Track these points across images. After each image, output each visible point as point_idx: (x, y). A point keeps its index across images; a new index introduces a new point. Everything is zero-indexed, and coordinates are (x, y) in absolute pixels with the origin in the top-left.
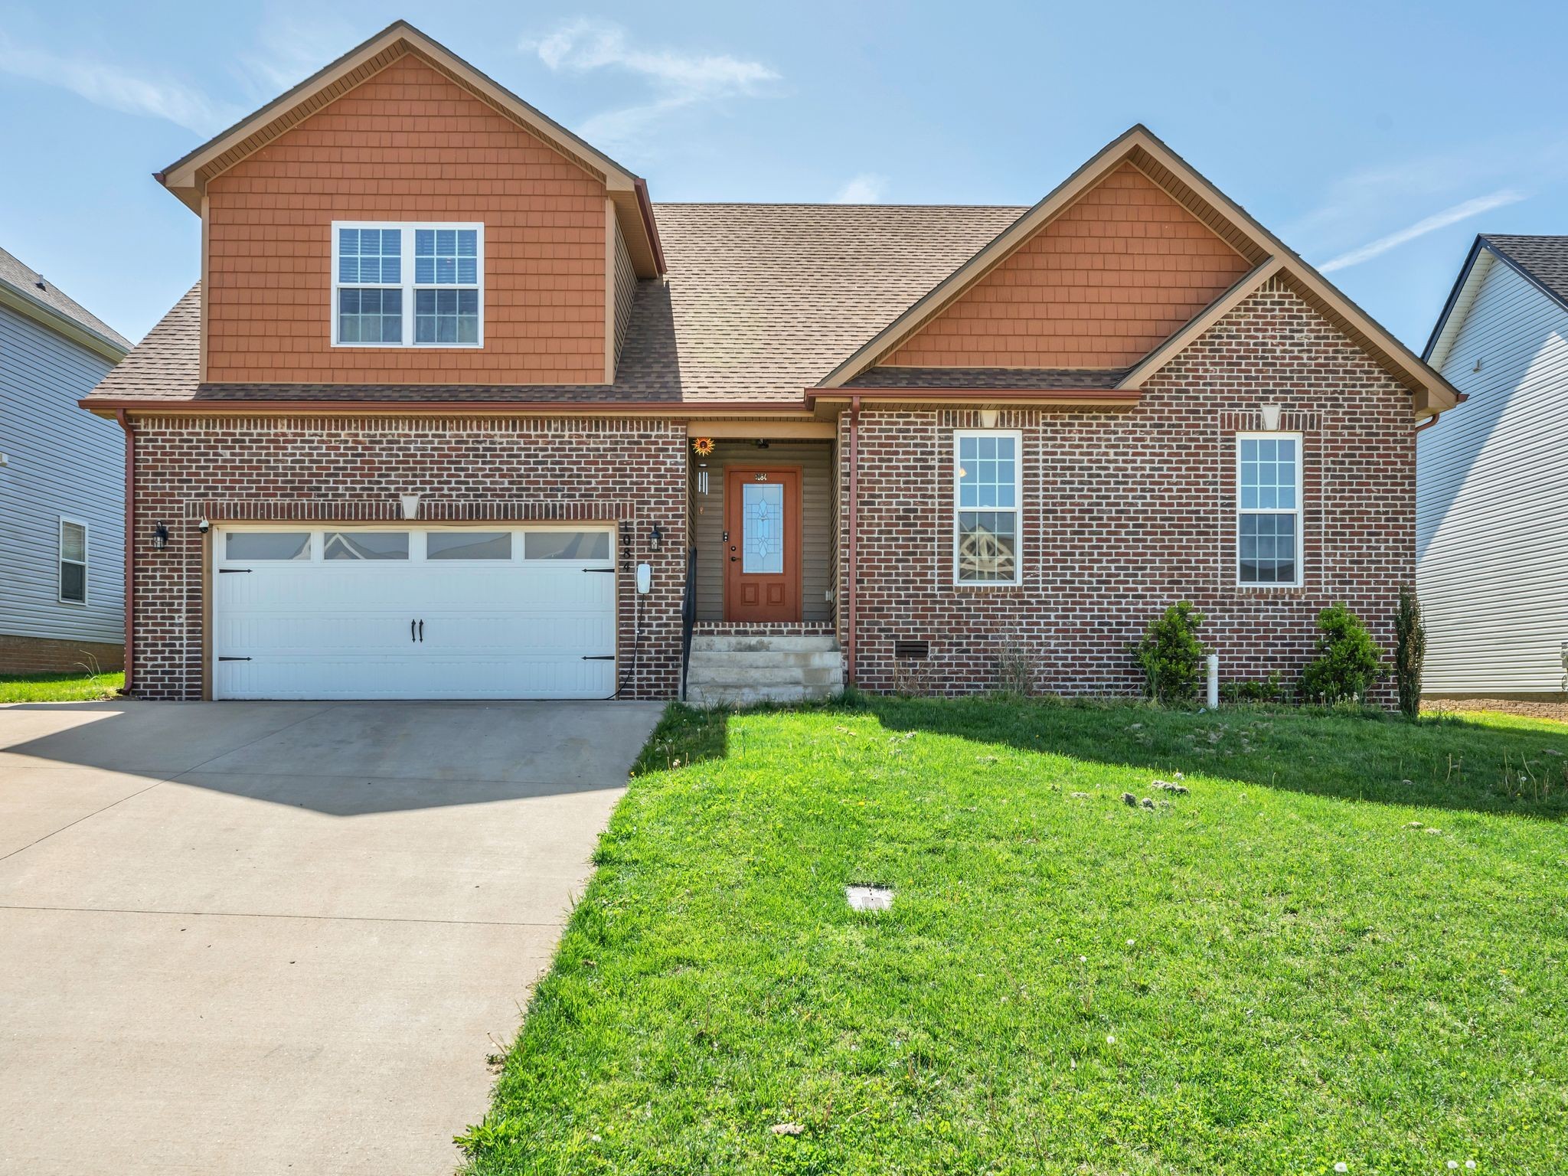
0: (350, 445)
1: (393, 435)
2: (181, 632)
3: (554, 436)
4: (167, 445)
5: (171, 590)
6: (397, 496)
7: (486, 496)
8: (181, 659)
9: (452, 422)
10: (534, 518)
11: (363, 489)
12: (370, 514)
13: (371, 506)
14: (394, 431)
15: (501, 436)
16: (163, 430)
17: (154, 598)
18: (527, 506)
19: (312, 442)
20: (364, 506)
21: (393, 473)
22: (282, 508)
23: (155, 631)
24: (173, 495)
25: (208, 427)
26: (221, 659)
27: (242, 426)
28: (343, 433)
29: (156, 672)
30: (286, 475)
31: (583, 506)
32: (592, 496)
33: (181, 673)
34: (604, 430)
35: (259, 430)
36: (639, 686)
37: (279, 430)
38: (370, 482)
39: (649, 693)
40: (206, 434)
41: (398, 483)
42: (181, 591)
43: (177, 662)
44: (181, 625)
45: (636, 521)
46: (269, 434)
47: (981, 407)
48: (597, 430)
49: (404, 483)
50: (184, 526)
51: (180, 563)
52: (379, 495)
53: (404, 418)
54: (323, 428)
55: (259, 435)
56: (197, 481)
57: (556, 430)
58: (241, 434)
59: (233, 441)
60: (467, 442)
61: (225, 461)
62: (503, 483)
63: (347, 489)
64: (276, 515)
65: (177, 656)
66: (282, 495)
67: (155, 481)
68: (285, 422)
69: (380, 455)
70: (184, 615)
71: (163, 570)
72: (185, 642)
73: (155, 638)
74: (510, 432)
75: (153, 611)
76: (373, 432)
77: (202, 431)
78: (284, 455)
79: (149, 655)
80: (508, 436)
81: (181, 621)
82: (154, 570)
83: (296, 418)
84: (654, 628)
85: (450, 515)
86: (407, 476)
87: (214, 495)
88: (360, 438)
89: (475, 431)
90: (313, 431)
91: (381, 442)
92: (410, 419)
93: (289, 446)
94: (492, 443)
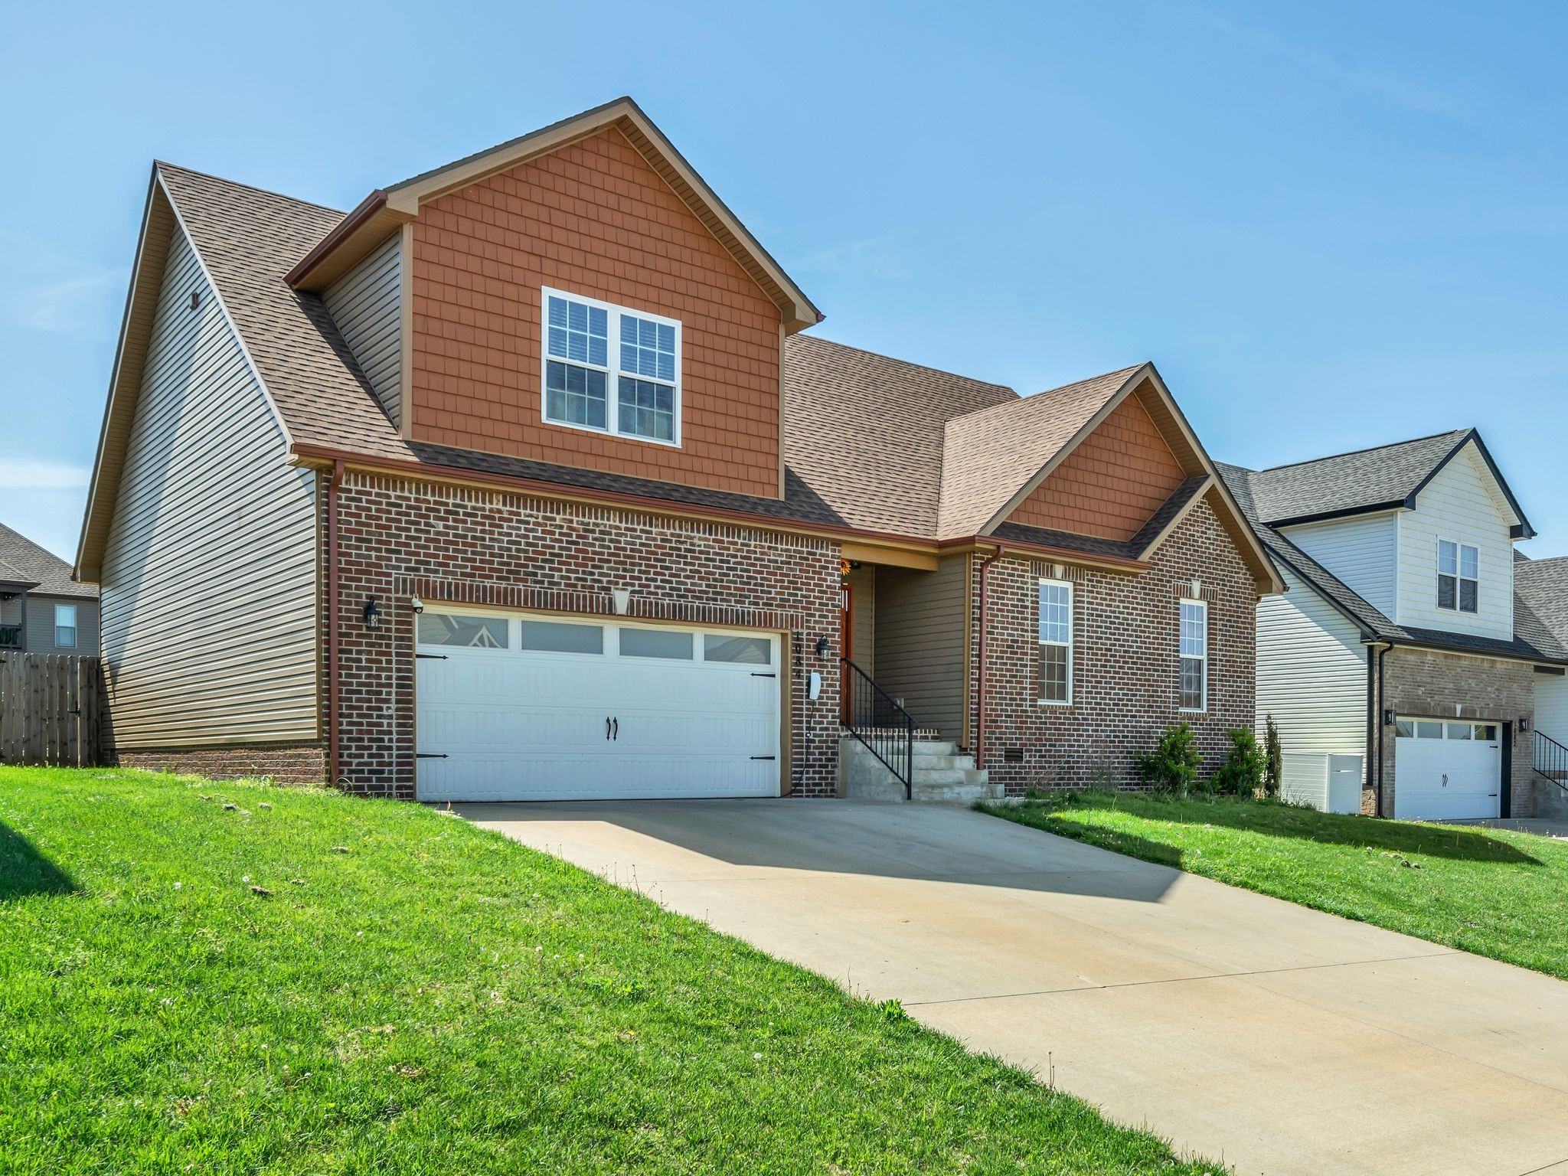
0: (565, 531)
1: (605, 526)
2: (390, 725)
3: (743, 545)
4: (373, 507)
5: (379, 677)
6: (609, 589)
7: (687, 597)
8: (390, 756)
9: (657, 519)
10: (727, 622)
11: (577, 579)
12: (585, 606)
13: (585, 597)
14: (606, 522)
15: (700, 539)
16: (368, 489)
17: (359, 684)
18: (721, 610)
19: (528, 523)
20: (578, 597)
21: (605, 565)
22: (498, 593)
23: (361, 724)
24: (380, 566)
25: (418, 492)
27: (455, 496)
28: (558, 517)
29: (362, 771)
30: (502, 556)
31: (765, 613)
32: (771, 605)
33: (391, 772)
34: (782, 544)
35: (473, 503)
36: (808, 785)
37: (494, 506)
38: (584, 572)
39: (814, 791)
40: (417, 500)
41: (610, 576)
42: (389, 678)
43: (386, 759)
44: (390, 717)
45: (805, 632)
46: (484, 509)
47: (1053, 562)
49: (616, 576)
50: (393, 603)
51: (388, 646)
52: (592, 587)
53: (615, 509)
54: (538, 510)
55: (474, 508)
56: (407, 553)
57: (744, 539)
58: (455, 505)
59: (447, 512)
60: (670, 541)
61: (438, 533)
62: (701, 585)
63: (562, 577)
64: (492, 600)
65: (386, 753)
66: (498, 578)
67: (359, 548)
68: (501, 497)
69: (593, 545)
70: (393, 706)
71: (369, 653)
72: (395, 737)
73: (360, 732)
74: (707, 536)
75: (358, 700)
76: (586, 520)
77: (413, 496)
78: (500, 534)
79: (353, 751)
80: (706, 539)
81: (390, 712)
82: (359, 652)
83: (512, 495)
84: (818, 732)
85: (657, 613)
86: (618, 569)
87: (426, 570)
88: (575, 525)
89: (678, 532)
90: (528, 511)
91: (593, 531)
92: (621, 511)
93: (505, 524)
94: (692, 544)
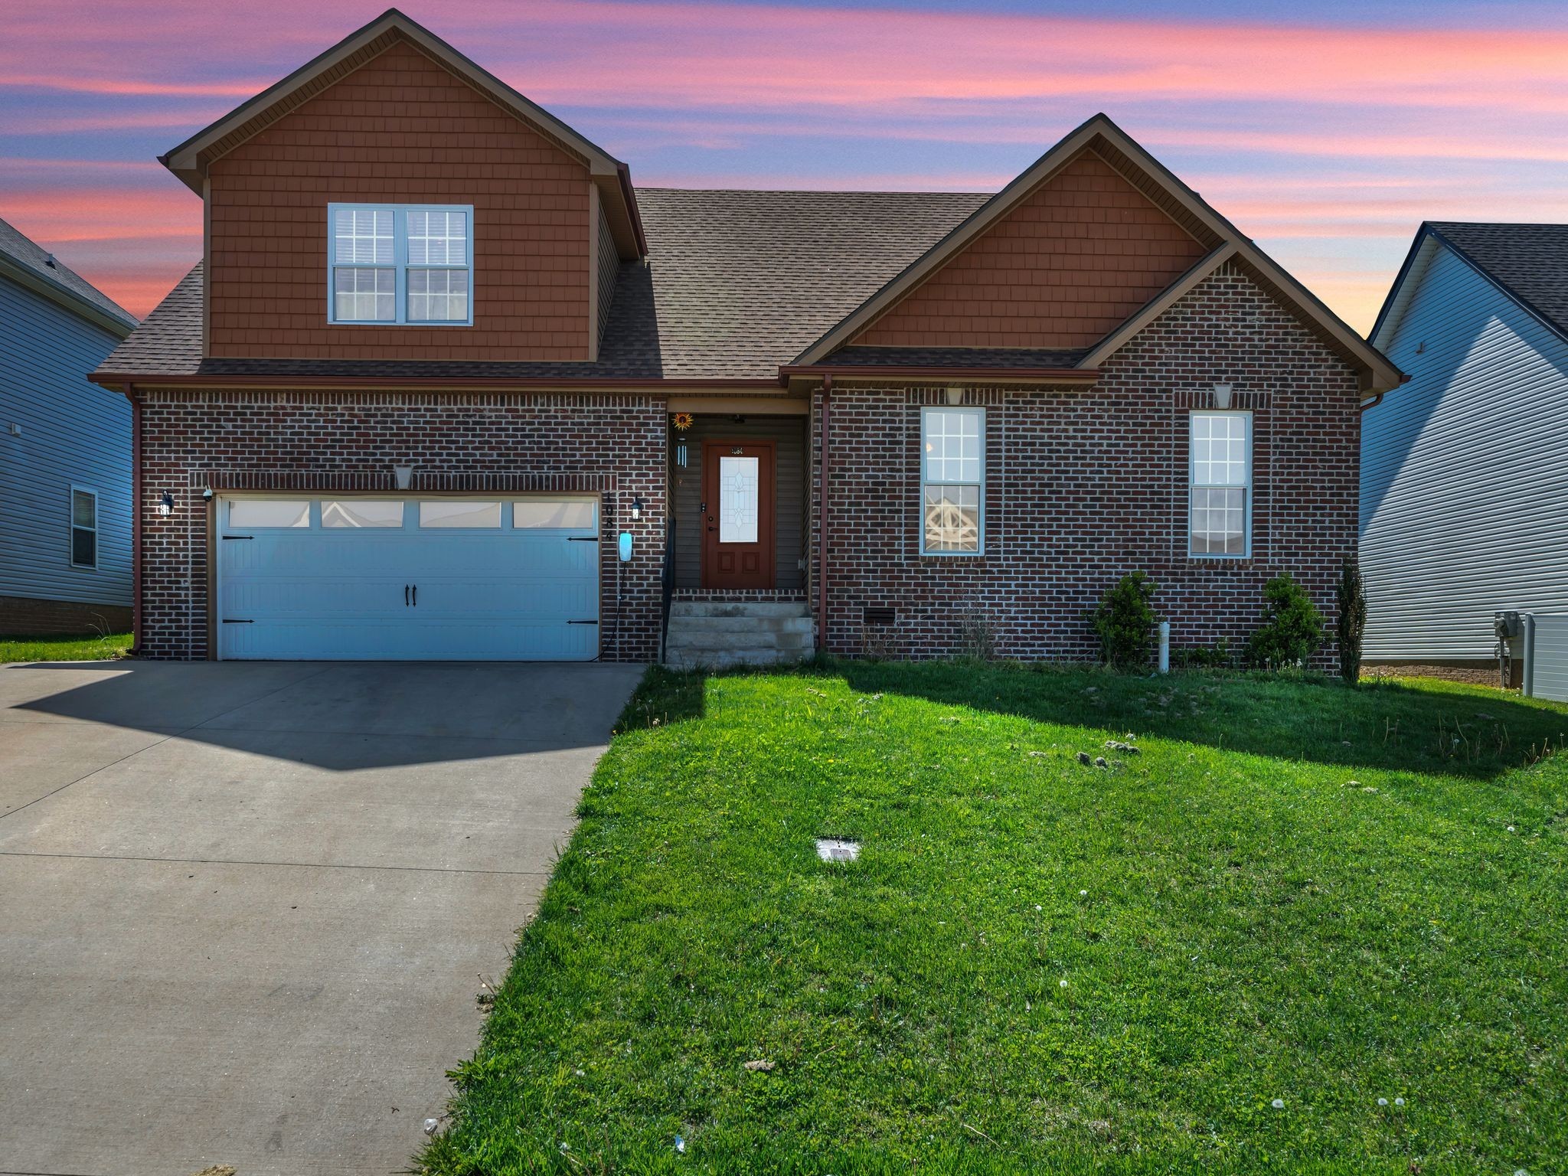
0: (346, 418)
1: (387, 409)
2: (186, 595)
3: (540, 411)
4: (173, 417)
5: (177, 556)
6: (391, 467)
7: (476, 467)
8: (187, 621)
9: (443, 397)
10: (521, 489)
11: (358, 460)
12: (366, 485)
13: (366, 477)
14: (388, 405)
15: (490, 410)
16: (169, 403)
17: (161, 563)
18: (514, 477)
19: (310, 415)
20: (360, 477)
21: (387, 445)
22: (282, 478)
23: (163, 595)
24: (178, 465)
25: (211, 400)
26: (225, 621)
27: (243, 400)
28: (339, 407)
29: (164, 634)
30: (285, 446)
31: (568, 477)
32: (576, 468)
33: (187, 634)
34: (588, 405)
35: (259, 404)
36: (621, 649)
37: (278, 404)
38: (365, 454)
39: (631, 655)
40: (209, 407)
41: (392, 454)
42: (186, 556)
43: (183, 624)
44: (187, 589)
45: (618, 492)
46: (269, 408)
47: (947, 385)
48: (581, 404)
49: (398, 454)
50: (189, 495)
51: (185, 530)
52: (374, 467)
53: (398, 393)
54: (320, 402)
55: (260, 408)
56: (201, 452)
57: (542, 405)
58: (243, 407)
59: (235, 414)
60: (457, 416)
61: (227, 433)
62: (492, 455)
63: (343, 460)
64: (276, 486)
65: (183, 618)
66: (282, 466)
67: (161, 452)
68: (285, 396)
69: (375, 428)
70: (189, 579)
71: (169, 536)
72: (191, 605)
73: (162, 601)
74: (499, 407)
75: (160, 576)
76: (368, 406)
77: (206, 404)
78: (284, 427)
79: (156, 617)
80: (497, 410)
81: (187, 585)
82: (161, 537)
83: (295, 392)
84: (635, 594)
85: (442, 485)
86: (401, 448)
87: (217, 465)
88: (356, 412)
89: (465, 406)
90: (311, 405)
91: (375, 416)
92: (404, 393)
93: (289, 418)
94: (481, 417)
